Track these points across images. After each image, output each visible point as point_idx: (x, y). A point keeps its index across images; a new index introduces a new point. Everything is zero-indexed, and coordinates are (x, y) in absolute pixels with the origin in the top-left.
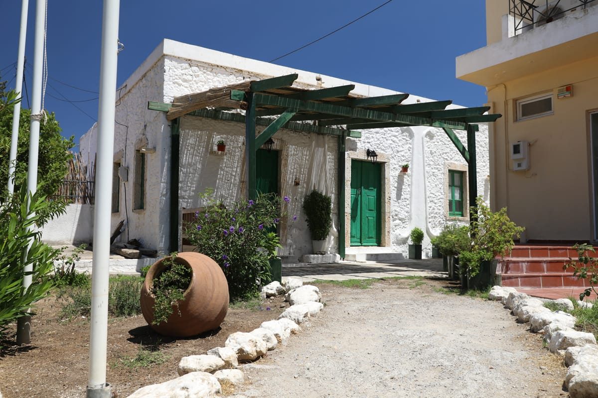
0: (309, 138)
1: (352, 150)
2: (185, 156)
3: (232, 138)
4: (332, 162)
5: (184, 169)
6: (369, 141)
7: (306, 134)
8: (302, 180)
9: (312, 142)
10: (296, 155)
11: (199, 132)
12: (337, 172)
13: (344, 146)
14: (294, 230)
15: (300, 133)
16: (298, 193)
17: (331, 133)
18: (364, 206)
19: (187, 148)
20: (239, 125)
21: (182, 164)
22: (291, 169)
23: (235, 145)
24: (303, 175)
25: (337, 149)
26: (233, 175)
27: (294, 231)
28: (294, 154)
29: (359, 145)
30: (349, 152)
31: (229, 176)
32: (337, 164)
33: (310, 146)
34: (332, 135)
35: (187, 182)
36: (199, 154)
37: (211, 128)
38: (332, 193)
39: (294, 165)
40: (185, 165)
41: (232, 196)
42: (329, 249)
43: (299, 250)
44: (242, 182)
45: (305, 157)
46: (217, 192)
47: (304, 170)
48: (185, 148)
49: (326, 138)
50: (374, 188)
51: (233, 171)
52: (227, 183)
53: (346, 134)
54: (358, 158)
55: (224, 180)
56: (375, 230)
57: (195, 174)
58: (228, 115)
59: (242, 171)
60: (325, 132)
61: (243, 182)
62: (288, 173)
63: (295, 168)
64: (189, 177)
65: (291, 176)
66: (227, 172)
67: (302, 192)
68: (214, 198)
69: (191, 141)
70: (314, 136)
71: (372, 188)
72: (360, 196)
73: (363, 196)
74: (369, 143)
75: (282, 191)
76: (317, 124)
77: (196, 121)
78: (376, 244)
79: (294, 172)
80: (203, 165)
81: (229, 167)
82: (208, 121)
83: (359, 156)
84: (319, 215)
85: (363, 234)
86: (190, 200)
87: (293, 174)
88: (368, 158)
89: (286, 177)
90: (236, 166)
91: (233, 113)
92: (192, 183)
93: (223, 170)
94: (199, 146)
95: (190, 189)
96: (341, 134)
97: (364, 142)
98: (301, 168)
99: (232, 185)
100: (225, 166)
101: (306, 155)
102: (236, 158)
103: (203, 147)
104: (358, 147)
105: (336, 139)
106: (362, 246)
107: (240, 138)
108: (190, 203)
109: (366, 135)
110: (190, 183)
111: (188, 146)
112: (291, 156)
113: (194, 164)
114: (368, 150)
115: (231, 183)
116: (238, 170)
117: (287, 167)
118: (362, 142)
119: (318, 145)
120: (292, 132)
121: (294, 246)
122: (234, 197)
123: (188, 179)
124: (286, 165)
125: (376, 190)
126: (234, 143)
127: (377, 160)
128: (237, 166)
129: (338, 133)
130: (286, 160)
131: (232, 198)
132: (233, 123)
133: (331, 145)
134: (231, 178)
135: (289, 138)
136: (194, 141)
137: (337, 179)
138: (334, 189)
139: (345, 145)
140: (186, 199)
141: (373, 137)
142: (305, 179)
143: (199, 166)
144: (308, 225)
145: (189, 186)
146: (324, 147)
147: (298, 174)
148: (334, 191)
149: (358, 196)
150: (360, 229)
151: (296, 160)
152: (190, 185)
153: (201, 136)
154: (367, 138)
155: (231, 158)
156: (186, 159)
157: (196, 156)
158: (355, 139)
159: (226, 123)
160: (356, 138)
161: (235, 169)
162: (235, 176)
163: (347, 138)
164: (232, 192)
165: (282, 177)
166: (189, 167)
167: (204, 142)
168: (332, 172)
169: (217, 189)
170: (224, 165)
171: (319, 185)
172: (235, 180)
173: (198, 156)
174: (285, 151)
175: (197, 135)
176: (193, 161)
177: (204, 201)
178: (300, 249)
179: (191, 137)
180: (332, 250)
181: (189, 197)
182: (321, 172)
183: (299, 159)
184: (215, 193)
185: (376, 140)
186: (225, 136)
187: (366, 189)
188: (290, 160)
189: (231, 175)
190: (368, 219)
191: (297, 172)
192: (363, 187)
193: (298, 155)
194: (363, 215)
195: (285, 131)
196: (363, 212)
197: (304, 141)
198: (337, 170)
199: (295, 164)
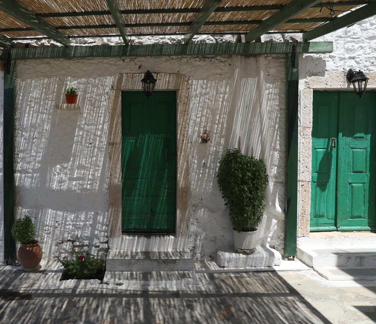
0: (230, 65)
1: (316, 75)
2: (27, 115)
3: (95, 82)
4: (274, 100)
5: (27, 132)
6: (352, 55)
7: (223, 59)
8: (216, 134)
9: (234, 70)
10: (205, 94)
11: (46, 80)
12: (284, 116)
13: (295, 70)
14: (203, 210)
15: (213, 60)
16: (209, 154)
17: (268, 51)
18: (342, 165)
19: (30, 105)
20: (105, 61)
21: (23, 127)
22: (197, 117)
23: (101, 91)
24: (218, 125)
25: (284, 76)
26: (98, 136)
27: (201, 212)
28: (201, 93)
29: (330, 65)
30: (309, 79)
31: (92, 136)
32: (284, 101)
33: (231, 77)
34: (274, 55)
35: (31, 151)
36: (47, 110)
37: (63, 72)
38: (275, 149)
39: (202, 111)
40: (27, 128)
41: (96, 165)
42: (269, 239)
43: (211, 241)
44: (111, 144)
45: (222, 96)
46: (74, 161)
47: (220, 117)
48: (27, 105)
49: (262, 61)
50: (366, 133)
51: (97, 129)
52: (88, 147)
53: (299, 50)
54: (328, 87)
55: (83, 144)
56: (367, 205)
57: (41, 138)
58: (84, 50)
59: (111, 128)
60: (257, 51)
61: (113, 144)
62: (191, 124)
63: (202, 116)
64: (33, 143)
65: (197, 129)
66: (88, 131)
67: (217, 152)
68: (69, 169)
69: (35, 94)
70: (238, 61)
71: (362, 135)
72: (335, 150)
73: (341, 149)
74: (353, 58)
75: (179, 153)
76: (243, 41)
77: (42, 66)
78: (368, 228)
79: (201, 121)
80: (53, 126)
81: (91, 124)
82: (59, 62)
83: (329, 84)
84: (238, 193)
85: (339, 212)
86: (35, 175)
87: (200, 125)
88: (349, 85)
89: (188, 131)
90: (101, 122)
91: (97, 45)
92: (37, 152)
93: (81, 129)
94: (46, 99)
95: (35, 159)
96: (290, 50)
97: (341, 59)
98: (214, 114)
99: (96, 150)
100: (85, 124)
101: (225, 93)
102: (102, 110)
103: (52, 101)
104: (327, 68)
105: (282, 60)
106: (337, 231)
107: (108, 80)
108: (35, 179)
109: (346, 46)
110: (35, 152)
111: (30, 101)
112: (196, 96)
113: (40, 126)
114: (350, 70)
115: (95, 147)
116: (106, 127)
117: (188, 114)
118: (337, 59)
119: (246, 74)
120: (198, 59)
121: (203, 236)
122: (99, 167)
123: (32, 146)
124: (186, 111)
125: (369, 136)
126: (98, 88)
127: (368, 87)
128: (104, 122)
129: (284, 49)
130: (187, 104)
131: (97, 168)
132: (96, 60)
133: (273, 71)
134: (95, 140)
135: (193, 69)
136: (39, 94)
137: (283, 126)
138: (278, 142)
139: (297, 68)
140: (30, 173)
141: (362, 48)
142: (222, 131)
143: (47, 127)
144: (226, 204)
145: (33, 156)
146: (258, 75)
147: (209, 124)
148: (278, 147)
149: (331, 150)
150: (334, 204)
151: (205, 102)
152: (34, 154)
153: (48, 85)
154: (348, 50)
155: (93, 111)
156: (28, 120)
157: (43, 113)
158: (322, 55)
159: (85, 61)
160: (324, 53)
161: (101, 126)
162: (100, 136)
163: (305, 55)
164: (97, 160)
165: (179, 132)
166: (32, 129)
167: (53, 92)
168: (274, 116)
169: (74, 156)
170: (84, 122)
171: (249, 139)
172: (100, 142)
173: (46, 114)
174: (184, 91)
175: (43, 85)
176: (38, 121)
177: (55, 175)
178: (214, 240)
179: (34, 88)
180: (275, 241)
181: (34, 171)
182: (253, 116)
183: (211, 101)
184: (71, 163)
185: (369, 51)
186: (84, 80)
187: (348, 136)
188: (194, 103)
189: (95, 135)
190: (352, 187)
191: (207, 122)
192: (340, 135)
193: (208, 93)
194: (341, 180)
195: (184, 60)
196: (341, 175)
197: (220, 71)
198: (283, 112)
199: (203, 109)
